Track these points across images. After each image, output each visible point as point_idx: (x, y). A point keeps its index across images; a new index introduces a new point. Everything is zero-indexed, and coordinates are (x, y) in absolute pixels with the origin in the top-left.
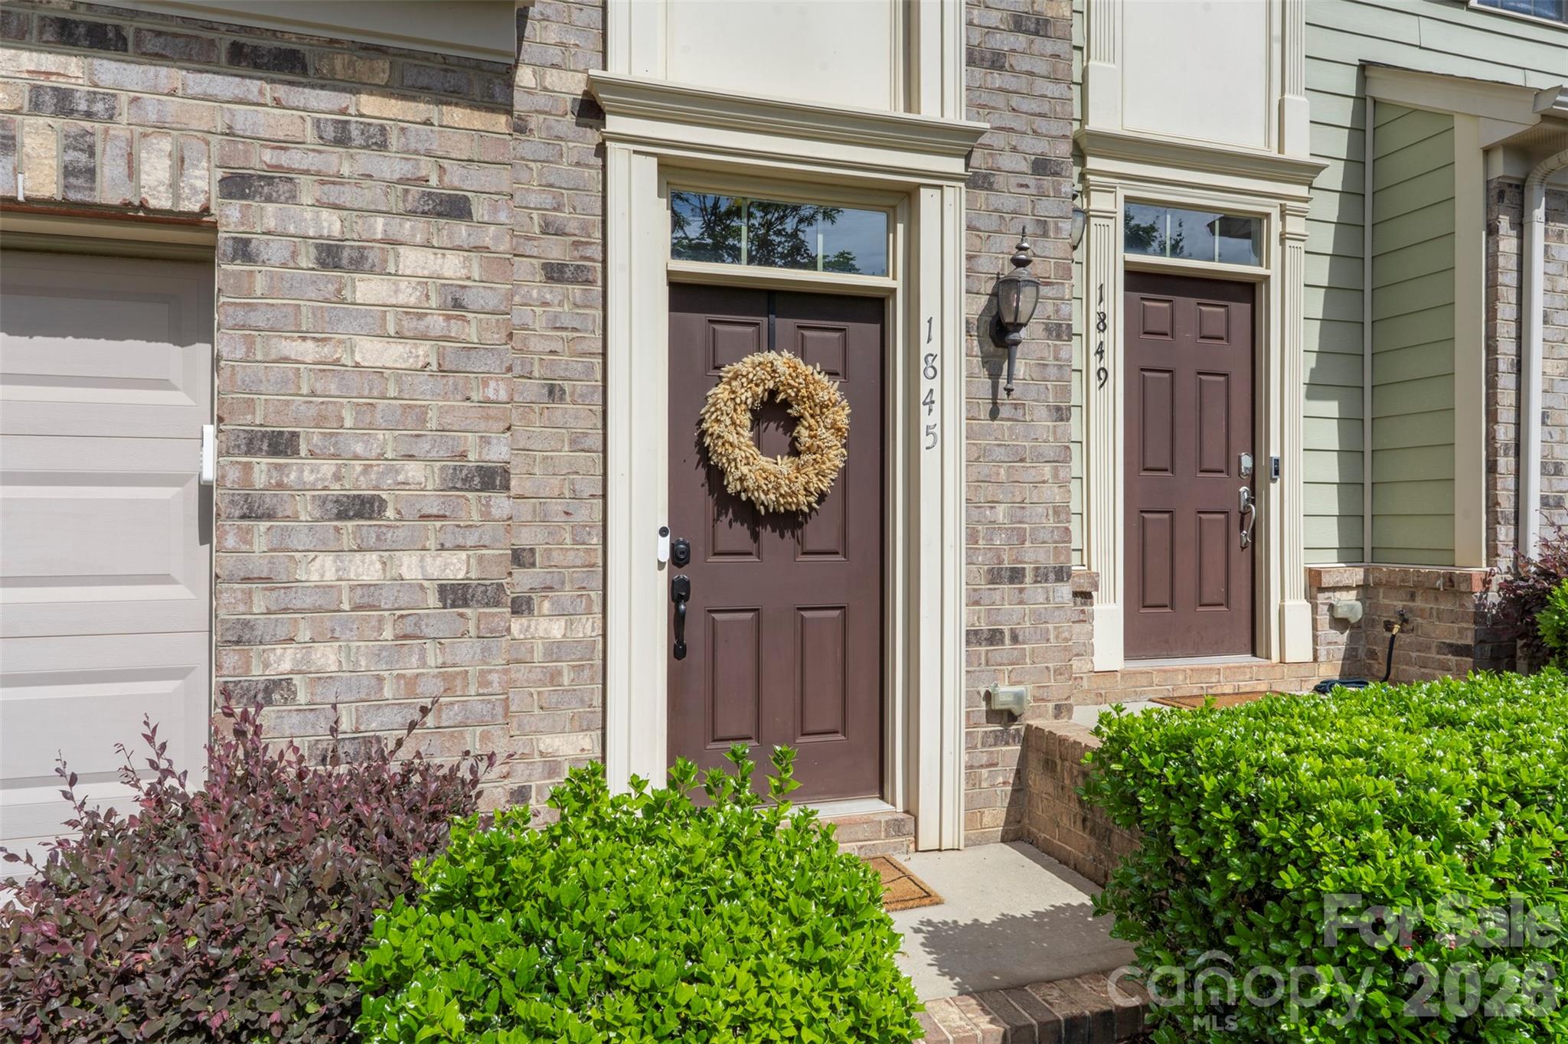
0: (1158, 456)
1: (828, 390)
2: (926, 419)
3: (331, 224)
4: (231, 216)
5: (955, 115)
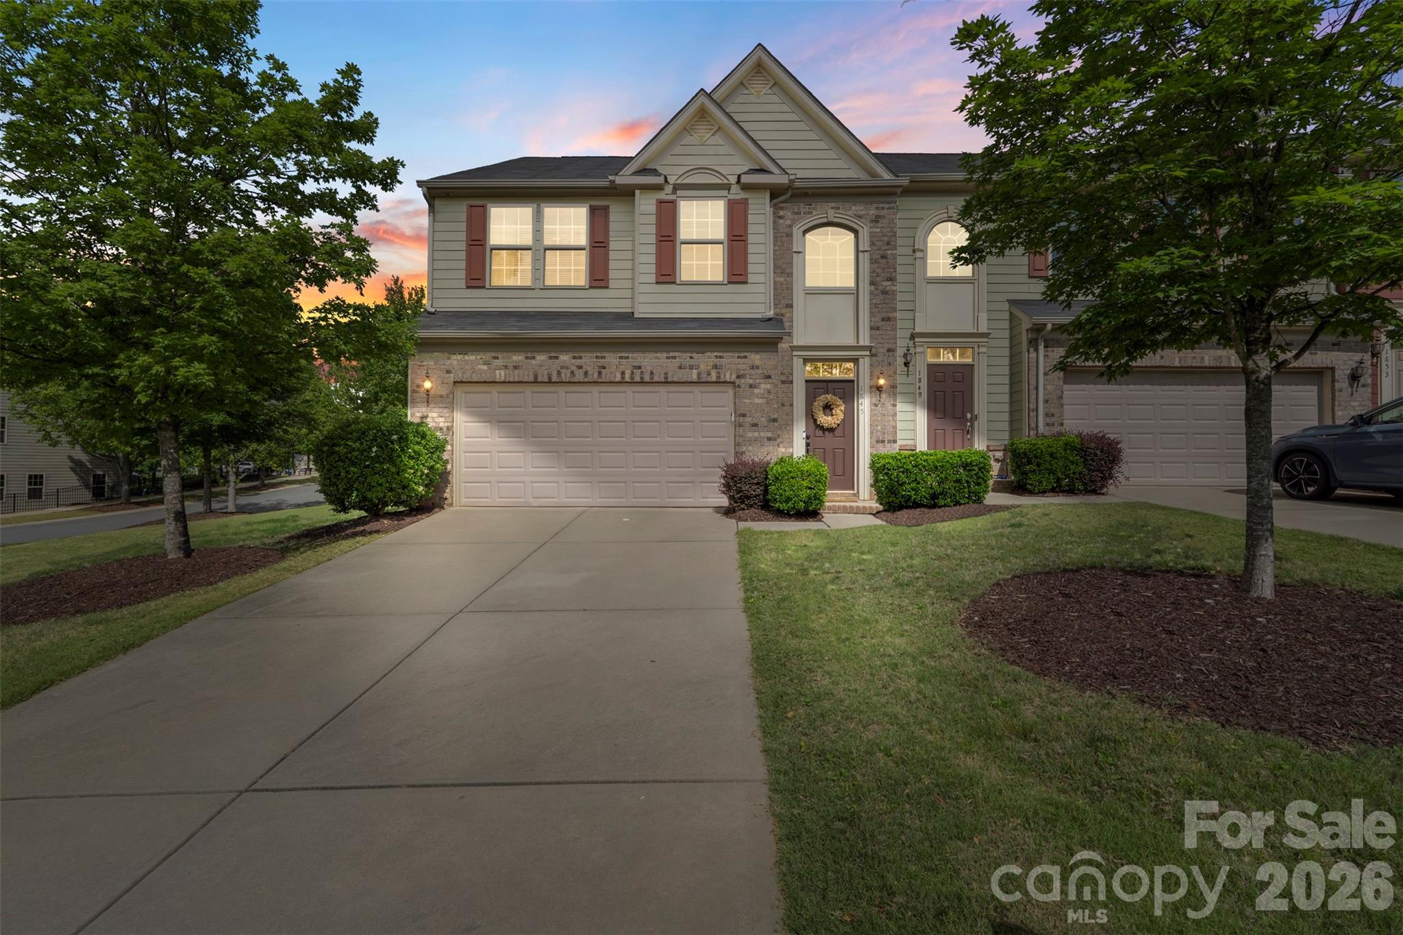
0: (941, 415)
1: (840, 402)
2: (861, 408)
3: (751, 381)
4: (738, 382)
5: (867, 343)
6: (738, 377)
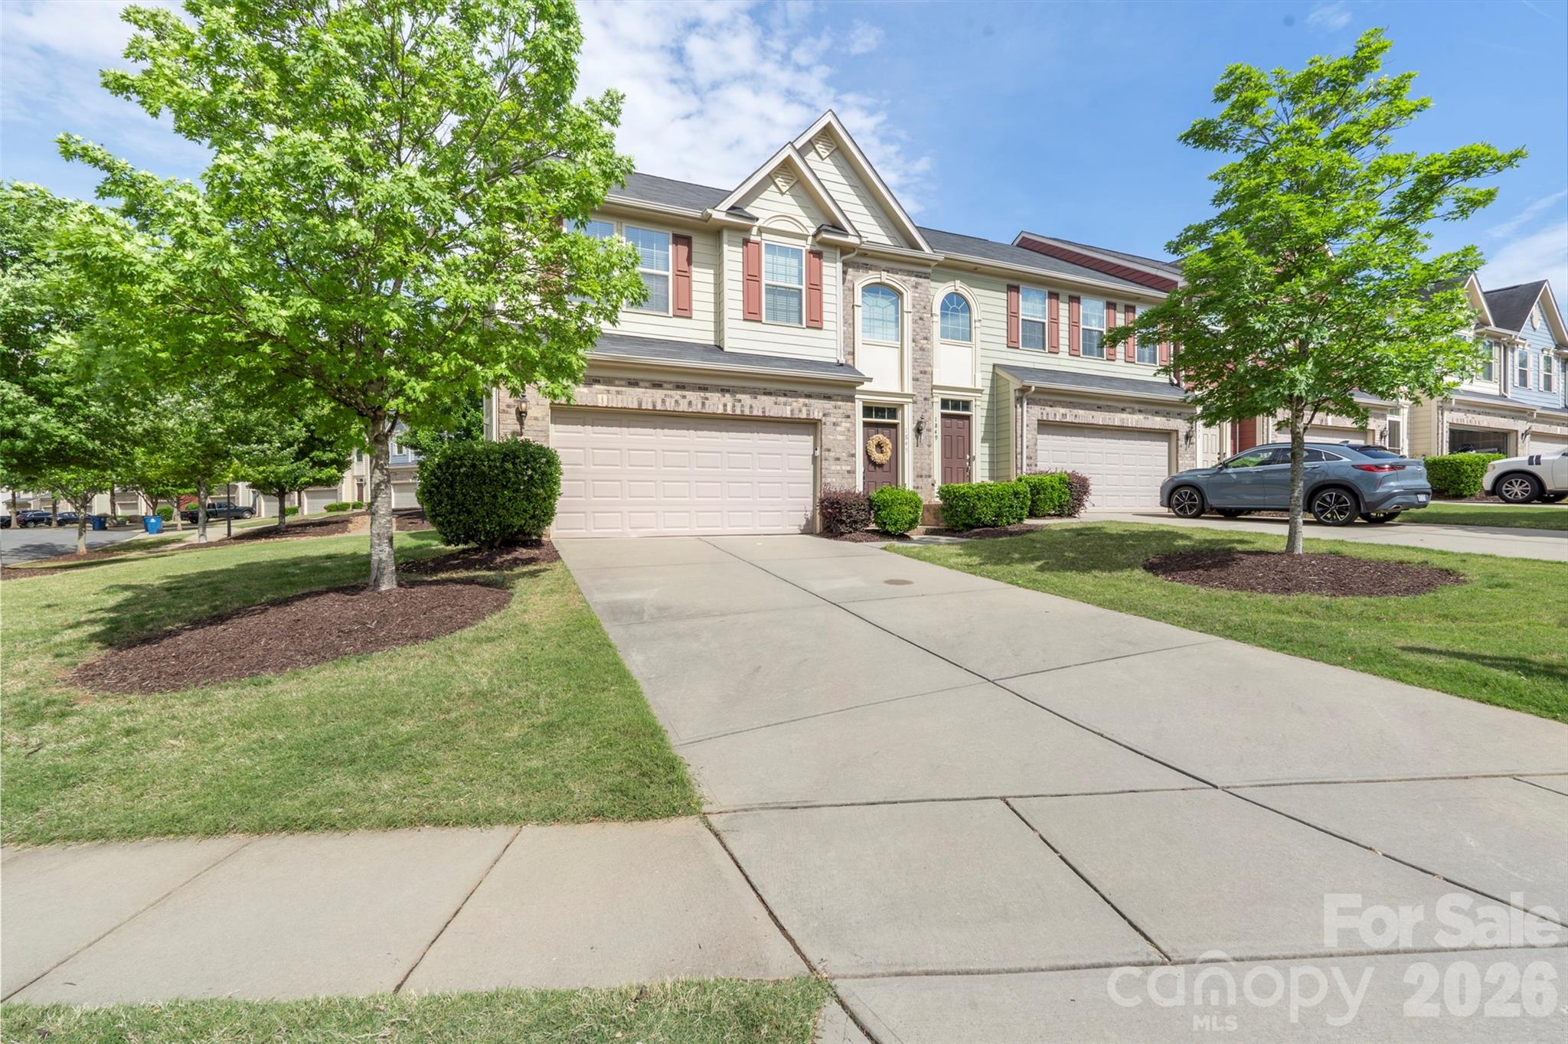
0: (948, 455)
1: (888, 441)
2: (905, 447)
3: (835, 419)
4: (824, 419)
5: (911, 392)
6: (824, 415)
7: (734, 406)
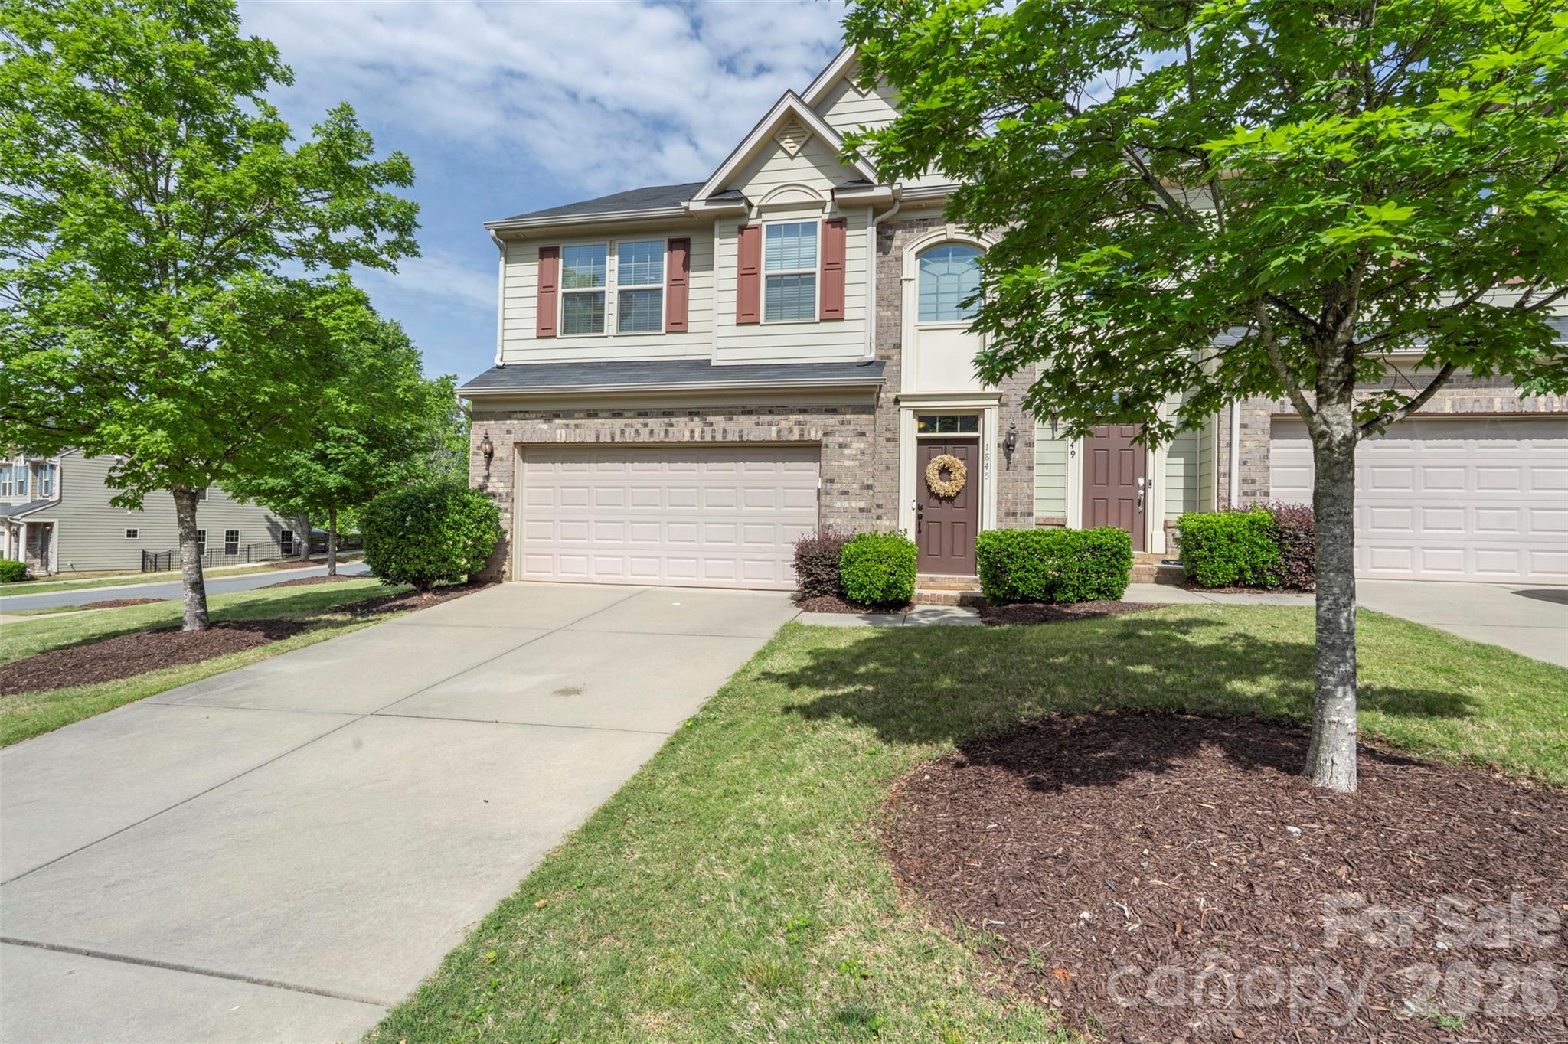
0: (1101, 477)
2: (985, 471)
3: (841, 440)
4: (824, 440)
5: (996, 390)
6: (826, 434)
7: (703, 431)
